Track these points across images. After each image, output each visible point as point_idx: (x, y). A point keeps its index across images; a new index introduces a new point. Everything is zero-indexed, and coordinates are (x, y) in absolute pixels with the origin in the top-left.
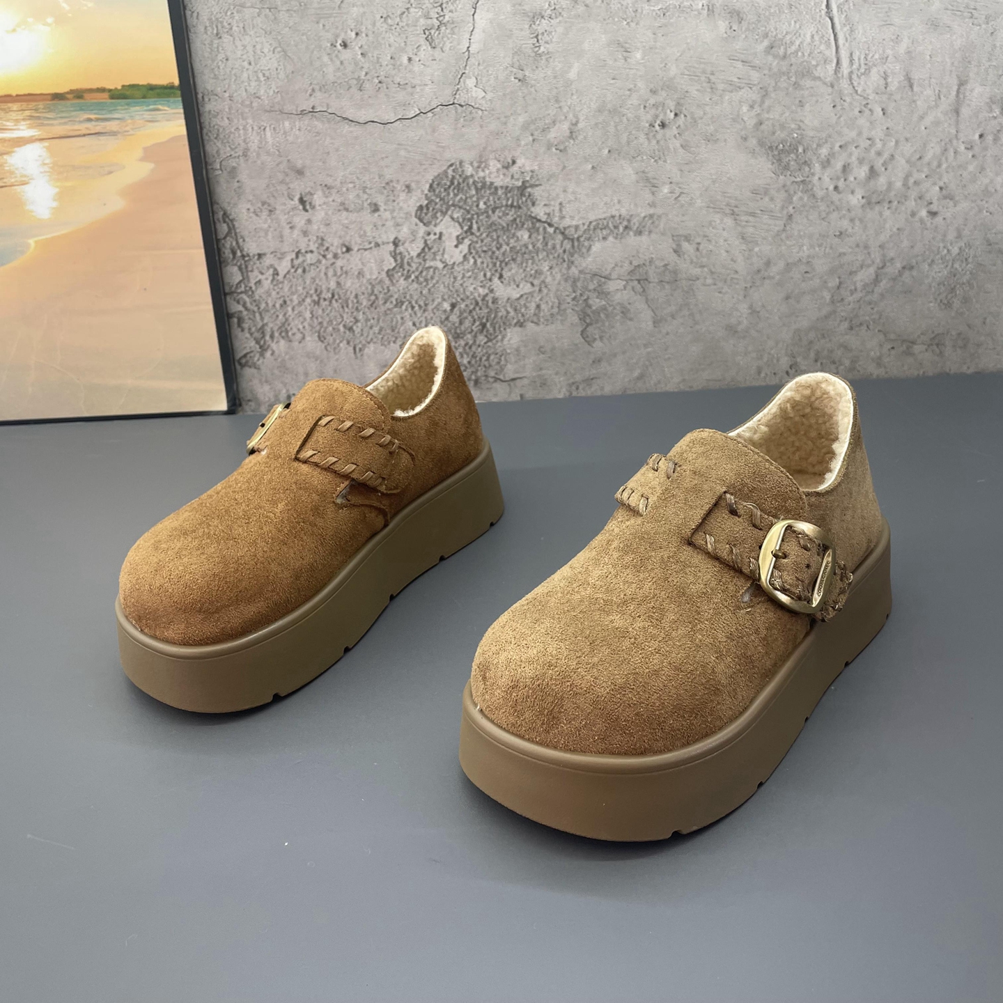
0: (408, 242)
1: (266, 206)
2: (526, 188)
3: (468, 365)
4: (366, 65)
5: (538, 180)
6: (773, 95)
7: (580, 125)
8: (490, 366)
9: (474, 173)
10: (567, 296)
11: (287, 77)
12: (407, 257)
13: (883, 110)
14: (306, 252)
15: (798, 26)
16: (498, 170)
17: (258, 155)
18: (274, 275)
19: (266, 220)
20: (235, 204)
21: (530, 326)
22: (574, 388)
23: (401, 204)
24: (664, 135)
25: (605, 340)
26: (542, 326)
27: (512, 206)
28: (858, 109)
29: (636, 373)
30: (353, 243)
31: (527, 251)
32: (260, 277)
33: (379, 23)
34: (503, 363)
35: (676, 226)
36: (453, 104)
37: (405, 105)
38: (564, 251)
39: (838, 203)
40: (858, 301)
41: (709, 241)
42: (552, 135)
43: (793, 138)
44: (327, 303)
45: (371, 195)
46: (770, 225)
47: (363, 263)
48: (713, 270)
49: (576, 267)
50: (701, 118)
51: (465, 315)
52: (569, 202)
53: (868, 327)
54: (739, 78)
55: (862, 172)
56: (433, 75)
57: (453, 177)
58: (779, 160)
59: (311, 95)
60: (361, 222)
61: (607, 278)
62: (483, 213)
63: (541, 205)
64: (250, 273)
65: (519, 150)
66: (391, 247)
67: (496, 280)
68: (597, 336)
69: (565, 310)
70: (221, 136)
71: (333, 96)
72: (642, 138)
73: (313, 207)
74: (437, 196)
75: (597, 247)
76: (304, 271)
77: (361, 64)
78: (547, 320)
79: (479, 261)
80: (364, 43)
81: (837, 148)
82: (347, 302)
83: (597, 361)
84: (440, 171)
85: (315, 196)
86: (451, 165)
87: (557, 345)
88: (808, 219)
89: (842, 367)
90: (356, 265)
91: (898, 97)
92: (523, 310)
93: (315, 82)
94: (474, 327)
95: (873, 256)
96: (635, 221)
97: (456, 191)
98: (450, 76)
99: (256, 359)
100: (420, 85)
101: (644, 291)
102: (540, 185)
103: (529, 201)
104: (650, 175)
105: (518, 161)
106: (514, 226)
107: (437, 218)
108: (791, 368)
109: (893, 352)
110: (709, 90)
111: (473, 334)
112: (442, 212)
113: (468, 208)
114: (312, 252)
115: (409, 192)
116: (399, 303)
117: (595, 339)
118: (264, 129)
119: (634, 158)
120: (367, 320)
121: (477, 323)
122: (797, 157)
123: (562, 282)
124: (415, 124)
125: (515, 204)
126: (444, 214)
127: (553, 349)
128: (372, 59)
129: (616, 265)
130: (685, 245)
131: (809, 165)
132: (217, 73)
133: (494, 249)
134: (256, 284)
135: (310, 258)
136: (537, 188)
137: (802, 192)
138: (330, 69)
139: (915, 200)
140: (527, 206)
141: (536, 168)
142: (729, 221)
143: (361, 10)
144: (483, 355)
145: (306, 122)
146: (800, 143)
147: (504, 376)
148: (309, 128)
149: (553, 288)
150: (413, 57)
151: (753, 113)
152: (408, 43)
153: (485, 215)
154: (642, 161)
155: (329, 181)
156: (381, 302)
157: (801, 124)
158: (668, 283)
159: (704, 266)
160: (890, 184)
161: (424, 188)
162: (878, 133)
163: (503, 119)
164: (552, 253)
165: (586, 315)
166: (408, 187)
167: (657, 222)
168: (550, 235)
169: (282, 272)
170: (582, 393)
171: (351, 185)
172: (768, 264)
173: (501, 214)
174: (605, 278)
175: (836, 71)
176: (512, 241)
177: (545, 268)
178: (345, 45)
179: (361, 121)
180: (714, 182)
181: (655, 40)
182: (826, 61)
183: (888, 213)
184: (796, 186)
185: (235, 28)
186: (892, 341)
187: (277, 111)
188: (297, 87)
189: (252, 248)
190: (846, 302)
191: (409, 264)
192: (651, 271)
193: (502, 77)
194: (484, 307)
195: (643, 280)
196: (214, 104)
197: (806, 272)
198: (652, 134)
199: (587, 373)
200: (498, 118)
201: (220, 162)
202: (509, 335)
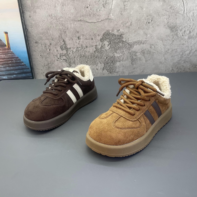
0: (98, 46)
1: (71, 39)
2: (121, 35)
3: (109, 69)
4: (91, 11)
5: (124, 33)
6: (171, 17)
7: (133, 23)
8: (113, 69)
9: (111, 32)
10: (129, 56)
11: (76, 14)
12: (98, 48)
13: (193, 20)
15: (176, 3)
16: (116, 32)
17: (70, 29)
18: (72, 52)
19: (71, 41)
20: (66, 38)
21: (121, 62)
22: (129, 73)
23: (97, 38)
24: (149, 25)
25: (136, 64)
27: (119, 39)
28: (188, 20)
29: (142, 71)
30: (88, 46)
31: (121, 47)
32: (70, 52)
33: (94, 3)
34: (116, 69)
35: (151, 42)
36: (108, 19)
37: (99, 19)
38: (129, 47)
39: (183, 38)
41: (157, 45)
42: (127, 25)
44: (82, 57)
45: (91, 36)
46: (169, 42)
47: (90, 50)
48: (158, 51)
49: (131, 50)
50: (156, 21)
51: (109, 59)
52: (130, 38)
53: (188, 62)
54: (164, 14)
55: (188, 32)
56: (104, 13)
57: (107, 33)
58: (172, 30)
59: (80, 17)
60: (89, 42)
61: (137, 52)
63: (124, 38)
64: (68, 52)
65: (120, 28)
66: (95, 47)
67: (115, 53)
69: (128, 59)
70: (63, 25)
71: (85, 17)
72: (145, 25)
73: (80, 39)
74: (104, 37)
75: (135, 46)
76: (78, 51)
78: (125, 61)
79: (112, 49)
80: (91, 7)
81: (183, 27)
82: (86, 57)
83: (134, 68)
84: (105, 32)
85: (81, 37)
86: (107, 31)
87: (127, 65)
88: (177, 41)
89: (182, 70)
90: (88, 50)
91: (196, 17)
92: (120, 59)
93: (81, 15)
95: (189, 48)
96: (143, 41)
97: (108, 36)
98: (107, 13)
100: (101, 15)
101: (144, 55)
103: (122, 38)
104: (146, 33)
105: (120, 30)
106: (119, 42)
108: (172, 70)
109: (192, 67)
110: (158, 16)
111: (110, 63)
113: (110, 39)
114: (80, 47)
115: (99, 36)
116: (96, 57)
117: (134, 64)
118: (71, 24)
119: (143, 29)
120: (90, 60)
121: (111, 61)
122: (175, 29)
123: (128, 53)
124: (100, 23)
126: (105, 40)
127: (126, 66)
129: (139, 50)
130: (152, 46)
131: (177, 31)
132: (62, 13)
133: (115, 47)
135: (79, 49)
136: (124, 35)
138: (84, 12)
141: (124, 31)
142: (161, 42)
143: (91, 1)
144: (112, 67)
145: (79, 22)
146: (176, 26)
147: (116, 71)
148: (80, 24)
149: (126, 54)
150: (100, 10)
151: (167, 20)
152: (100, 7)
153: (113, 40)
154: (145, 30)
155: (84, 34)
156: (93, 57)
157: (176, 23)
158: (149, 53)
159: (156, 50)
160: (193, 35)
161: (102, 35)
162: (191, 25)
164: (126, 48)
165: (132, 59)
167: (147, 42)
168: (126, 44)
169: (74, 51)
170: (131, 75)
171: (88, 35)
172: (168, 50)
173: (116, 40)
175: (184, 12)
176: (118, 45)
177: (125, 50)
178: (87, 7)
179: (90, 22)
180: (158, 34)
181: (148, 6)
182: (182, 10)
183: (193, 40)
184: (175, 35)
185: (66, 4)
186: (192, 65)
187: (74, 20)
188: (78, 16)
189: (68, 47)
190: (184, 57)
191: (98, 50)
192: (145, 51)
193: (117, 14)
194: (113, 58)
195: (144, 53)
196: (62, 19)
197: (176, 52)
198: (147, 25)
199: (132, 71)
200: (117, 22)
201: (63, 30)
202: (117, 63)
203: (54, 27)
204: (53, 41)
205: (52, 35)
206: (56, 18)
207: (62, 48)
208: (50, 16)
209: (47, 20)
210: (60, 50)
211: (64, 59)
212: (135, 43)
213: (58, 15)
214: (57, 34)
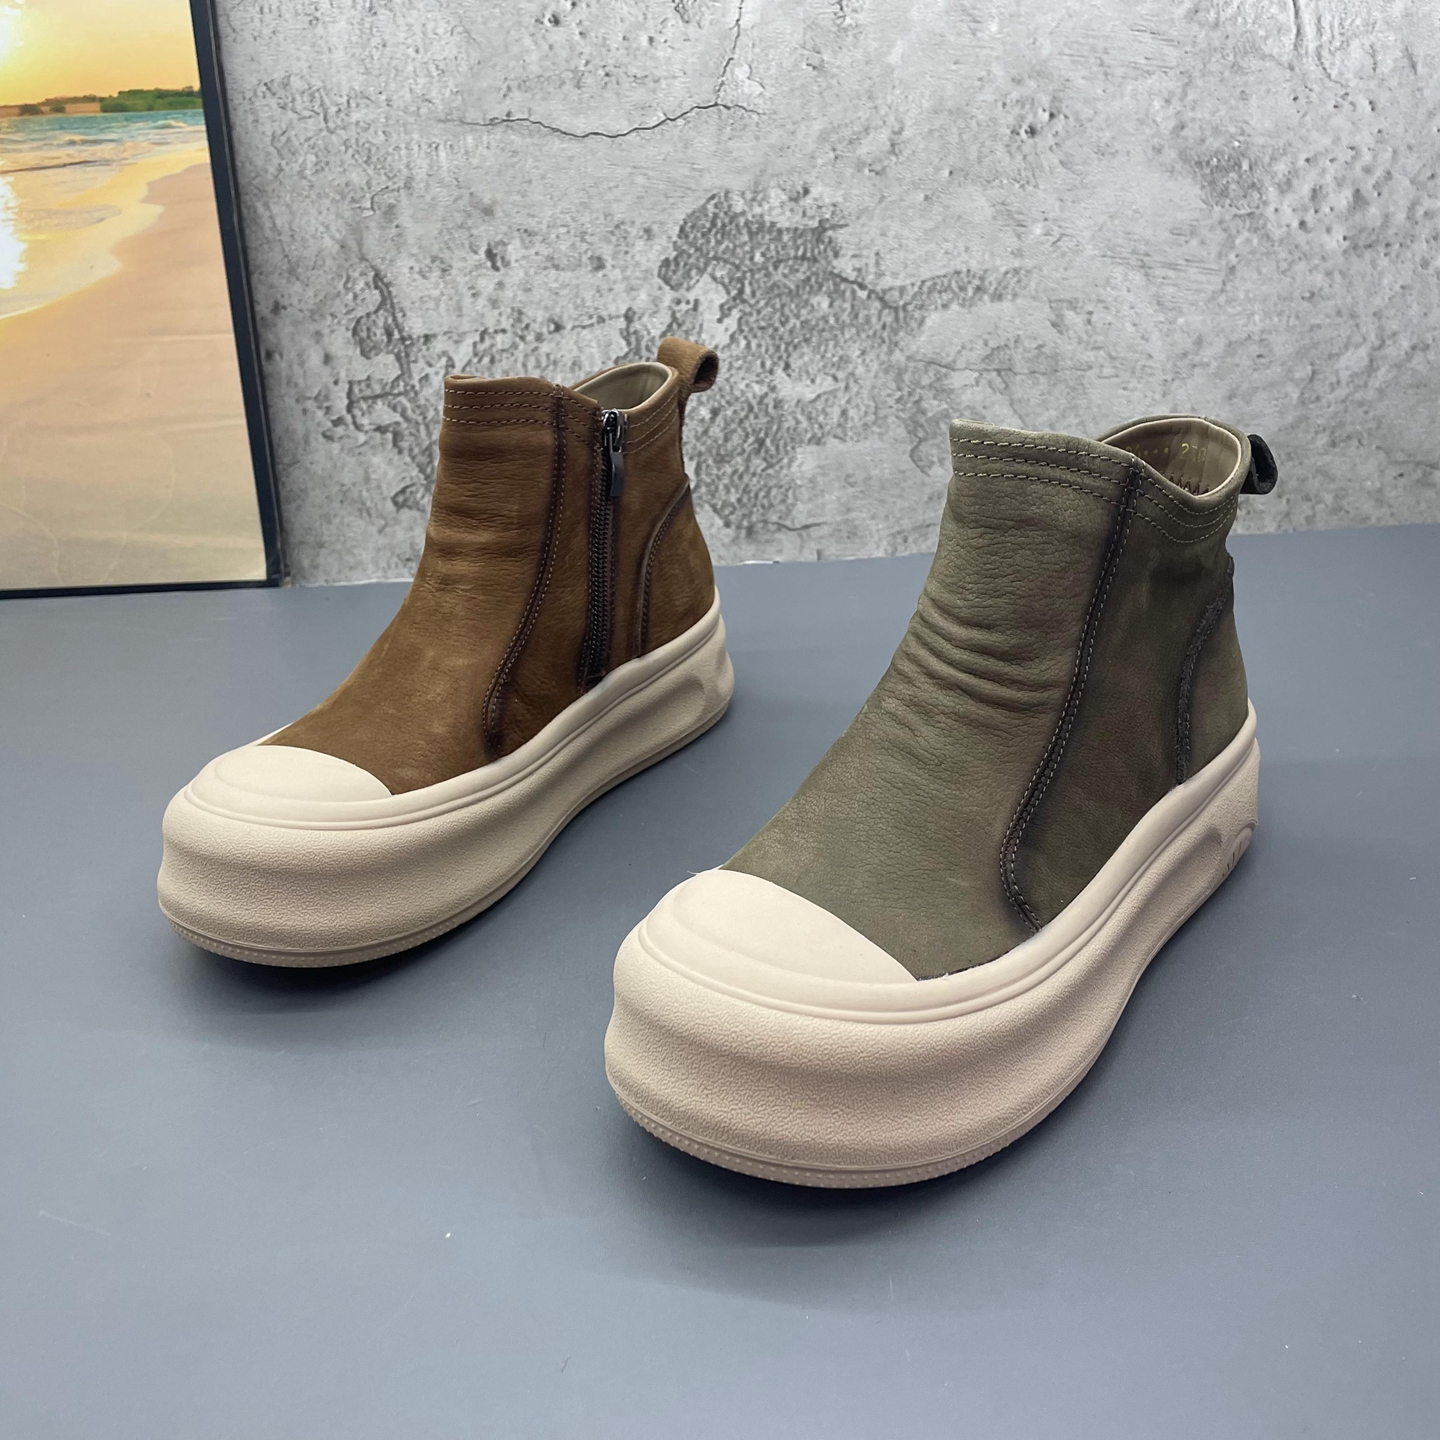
0: (647, 315)
1: (437, 263)
2: (825, 230)
3: (737, 506)
4: (587, 51)
5: (843, 217)
6: (1200, 82)
7: (907, 134)
8: (771, 505)
9: (747, 209)
10: (889, 395)
11: (471, 69)
12: (646, 338)
13: (1371, 103)
14: (496, 332)
16: (782, 204)
17: (428, 186)
18: (447, 367)
19: (438, 284)
20: (392, 261)
21: (832, 442)
22: (899, 541)
23: (637, 258)
24: (1035, 147)
25: (947, 463)
26: (850, 443)
27: (803, 258)
28: (1334, 103)
30: (565, 318)
31: (827, 328)
32: (428, 370)
34: (789, 501)
35: (1054, 286)
36: (716, 105)
37: (645, 108)
38: (884, 327)
39: (1305, 247)
40: (1343, 401)
41: (1106, 308)
42: (865, 149)
43: (1234, 148)
45: (592, 244)
46: (1202, 283)
47: (580, 349)
48: (1114, 354)
49: (902, 350)
50: (1090, 120)
51: (733, 426)
52: (891, 250)
53: (1360, 441)
54: (1147, 58)
55: (1342, 199)
56: (685, 62)
57: (716, 216)
58: (1213, 183)
59: (505, 96)
60: (577, 286)
61: (950, 367)
62: (759, 270)
63: (848, 257)
64: (412, 365)
65: (814, 173)
66: (622, 323)
67: (779, 372)
68: (935, 459)
69: (886, 417)
70: (374, 159)
71: (538, 96)
72: (1001, 152)
73: (506, 264)
74: (691, 245)
75: (933, 319)
76: (492, 361)
77: (579, 49)
78: (859, 434)
79: (754, 343)
80: (583, 17)
81: (1301, 163)
83: (936, 497)
84: (695, 206)
85: (510, 247)
86: (713, 197)
87: (875, 472)
88: (1260, 273)
89: (1322, 506)
90: (570, 351)
91: (1393, 83)
92: (821, 418)
93: (512, 76)
94: (746, 445)
95: (1364, 330)
96: (991, 278)
97: (719, 237)
98: (711, 64)
99: (419, 496)
100: (666, 78)
101: (1007, 387)
102: (846, 225)
103: (829, 249)
104: (1013, 208)
105: (812, 190)
106: (808, 288)
107: (691, 278)
109: (1402, 481)
110: (1101, 77)
111: (746, 455)
112: (698, 268)
113: (737, 262)
114: (504, 331)
115: (649, 239)
117: (932, 463)
118: (436, 148)
119: (988, 182)
121: (751, 439)
122: (1240, 177)
123: (881, 375)
124: (659, 137)
125: (809, 255)
126: (701, 271)
127: (869, 478)
128: (595, 40)
129: (964, 347)
130: (1069, 315)
131: (1259, 191)
132: (369, 66)
133: (777, 324)
134: (421, 380)
135: (501, 341)
136: (842, 231)
137: (1249, 230)
138: (533, 57)
139: (1427, 242)
140: (826, 258)
141: (840, 200)
142: (1137, 278)
144: (761, 489)
145: (498, 136)
146: (1243, 155)
147: (793, 521)
148: (502, 145)
149: (867, 384)
150: (657, 36)
151: (1171, 111)
152: (649, 16)
153: (763, 272)
154: (1001, 186)
155: (531, 224)
157: (1245, 126)
158: (1044, 374)
159: (1099, 348)
160: (1387, 218)
161: (671, 233)
162: (1365, 139)
164: (864, 330)
165: (917, 425)
166: (647, 231)
167: (1025, 281)
168: (863, 302)
169: (459, 363)
170: (912, 547)
171: (564, 230)
172: (1199, 342)
173: (786, 271)
174: (945, 367)
175: (1297, 46)
176: (804, 312)
177: (854, 353)
178: (556, 21)
179: (579, 132)
180: (1112, 217)
181: (1019, 4)
182: (1280, 30)
183: (1386, 260)
184: (1239, 222)
186: (1397, 463)
187: (456, 120)
188: (485, 84)
189: (415, 326)
190: (1324, 402)
191: (648, 349)
192: (1017, 356)
193: (787, 64)
194: (761, 414)
195: (1006, 371)
196: (364, 111)
197: (1260, 356)
198: (1015, 146)
199: (920, 518)
200: (783, 126)
201: (372, 198)
202: (799, 456)
203: (301, 174)
204: (297, 287)
205: (285, 238)
206: (322, 104)
207: (364, 334)
208: (275, 87)
209: (251, 118)
210: (350, 353)
211: (378, 422)
213: (335, 80)
214: (327, 227)
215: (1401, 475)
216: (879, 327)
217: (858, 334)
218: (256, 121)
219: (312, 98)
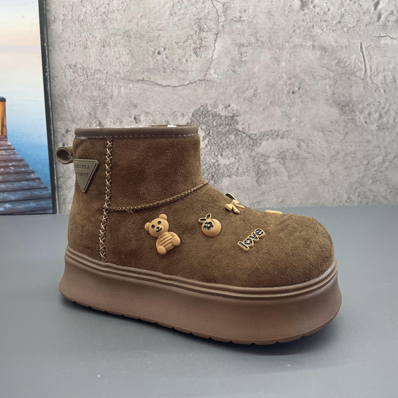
1: (119, 120)
2: (234, 117)
4: (168, 62)
5: (239, 113)
6: (339, 82)
7: (258, 91)
9: (212, 109)
10: (251, 164)
11: (133, 65)
13: (384, 90)
15: (349, 55)
16: (222, 109)
17: (117, 98)
20: (105, 119)
21: (234, 177)
22: (252, 205)
24: (294, 97)
25: (267, 184)
26: (239, 177)
27: (228, 124)
28: (374, 90)
29: (280, 200)
31: (234, 144)
33: (174, 44)
35: (298, 135)
36: (204, 80)
37: (184, 79)
38: (250, 145)
39: (367, 128)
40: (376, 171)
41: (313, 142)
42: (246, 95)
43: (348, 100)
45: (166, 117)
46: (338, 136)
48: (314, 155)
49: (255, 151)
50: (309, 90)
51: (205, 171)
52: (253, 123)
53: (380, 182)
54: (325, 75)
55: (377, 116)
56: (196, 67)
57: (203, 111)
58: (342, 109)
59: (142, 73)
61: (268, 157)
62: (215, 127)
63: (241, 125)
65: (232, 100)
67: (219, 156)
68: (263, 182)
70: (101, 89)
71: (153, 74)
72: (284, 98)
73: (140, 122)
74: (195, 119)
75: (264, 143)
77: (165, 61)
79: (212, 148)
80: (167, 53)
81: (366, 105)
84: (197, 108)
85: (141, 117)
86: (202, 106)
87: (245, 186)
88: (354, 134)
89: (370, 200)
91: (390, 85)
92: (231, 170)
93: (145, 68)
94: (209, 177)
95: (382, 151)
96: (281, 133)
97: (204, 117)
98: (204, 68)
100: (190, 71)
101: (284, 163)
103: (235, 122)
104: (287, 114)
105: (231, 105)
106: (228, 133)
108: (348, 199)
109: (391, 193)
110: (312, 79)
113: (208, 124)
115: (183, 116)
117: (262, 184)
118: (121, 87)
119: (281, 106)
121: (210, 175)
122: (349, 108)
123: (249, 158)
124: (187, 88)
125: (229, 123)
127: (244, 187)
128: (170, 59)
129: (272, 151)
130: (302, 144)
131: (354, 112)
132: (102, 62)
133: (219, 143)
136: (239, 117)
137: (351, 123)
138: (151, 64)
140: (234, 124)
141: (239, 108)
142: (321, 134)
143: (167, 39)
145: (140, 85)
146: (350, 102)
148: (141, 87)
149: (244, 160)
150: (188, 60)
151: (331, 89)
152: (186, 54)
154: (284, 107)
155: (148, 110)
157: (351, 95)
158: (295, 160)
159: (310, 153)
160: (388, 122)
161: (189, 115)
162: (383, 100)
163: (225, 87)
164: (244, 145)
165: (258, 172)
166: (183, 114)
167: (290, 133)
168: (244, 137)
170: (256, 208)
171: (158, 113)
172: (338, 153)
173: (223, 128)
175: (365, 74)
176: (227, 139)
177: (241, 152)
178: (159, 53)
179: (164, 85)
180: (315, 117)
181: (291, 58)
182: (361, 70)
183: (387, 133)
184: (349, 120)
185: (111, 43)
186: (391, 188)
187: (127, 79)
188: (137, 70)
190: (371, 171)
192: (287, 154)
193: (225, 70)
194: (213, 168)
195: (284, 158)
196: (99, 75)
197: (354, 157)
198: (288, 97)
199: (259, 199)
200: (223, 87)
201: (100, 100)
202: (224, 181)
203: (78, 92)
204: (74, 125)
205: (72, 110)
206: (86, 72)
208: (72, 66)
209: (64, 74)
212: (265, 136)
213: (91, 65)
214: (85, 108)
215: (391, 192)
216: (248, 144)
217: (242, 146)
218: (65, 76)
219: (83, 70)
